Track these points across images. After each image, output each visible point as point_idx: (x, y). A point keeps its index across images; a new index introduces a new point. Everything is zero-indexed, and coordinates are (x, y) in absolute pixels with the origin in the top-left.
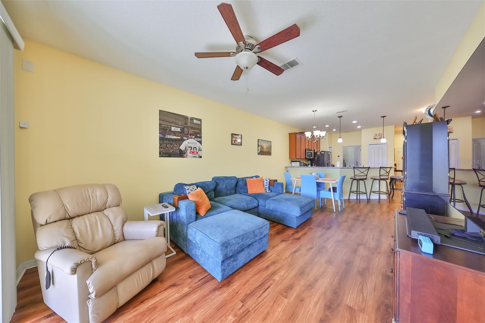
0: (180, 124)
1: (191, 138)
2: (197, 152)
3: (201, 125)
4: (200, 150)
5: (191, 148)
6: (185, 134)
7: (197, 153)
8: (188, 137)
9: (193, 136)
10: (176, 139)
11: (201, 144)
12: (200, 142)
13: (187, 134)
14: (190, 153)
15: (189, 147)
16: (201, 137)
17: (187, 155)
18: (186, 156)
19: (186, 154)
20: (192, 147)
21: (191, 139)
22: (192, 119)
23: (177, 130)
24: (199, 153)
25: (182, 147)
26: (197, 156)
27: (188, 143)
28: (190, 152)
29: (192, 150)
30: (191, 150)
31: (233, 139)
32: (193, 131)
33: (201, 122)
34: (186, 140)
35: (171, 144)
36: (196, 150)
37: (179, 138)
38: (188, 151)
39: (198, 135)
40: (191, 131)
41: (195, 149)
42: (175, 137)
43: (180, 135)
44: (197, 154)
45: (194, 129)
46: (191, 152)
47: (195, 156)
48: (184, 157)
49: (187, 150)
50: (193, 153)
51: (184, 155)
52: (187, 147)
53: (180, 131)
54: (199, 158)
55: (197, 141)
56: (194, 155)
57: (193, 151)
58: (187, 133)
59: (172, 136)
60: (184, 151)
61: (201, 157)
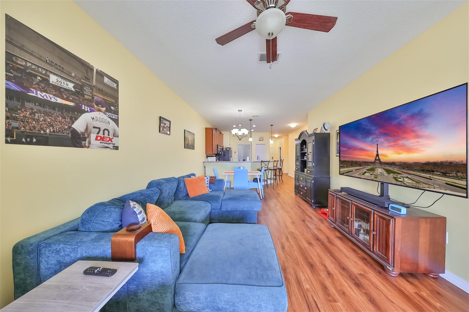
0: (73, 75)
1: (99, 110)
2: (109, 138)
3: (117, 91)
4: (115, 135)
5: (98, 130)
6: (87, 100)
7: (111, 140)
8: (93, 107)
9: (102, 107)
10: (61, 104)
11: (118, 125)
12: (116, 121)
13: (91, 101)
14: (96, 139)
15: (94, 127)
16: (116, 112)
17: (90, 143)
18: (87, 145)
19: (87, 140)
20: (99, 128)
21: (98, 113)
22: (101, 74)
23: (65, 86)
24: (115, 140)
25: (79, 125)
26: (111, 146)
27: (93, 119)
28: (97, 137)
29: (101, 134)
30: (98, 133)
31: (162, 125)
32: (102, 97)
33: (118, 86)
34: (87, 112)
35: (46, 114)
36: (109, 135)
37: (71, 104)
38: (92, 135)
39: (112, 108)
40: (99, 97)
41: (106, 132)
42: (60, 101)
43: (73, 98)
44: (110, 142)
45: (104, 95)
46: (99, 138)
47: (107, 145)
48: (82, 147)
49: (90, 133)
50: (102, 139)
51: (83, 142)
52: (90, 127)
53: (73, 89)
54: (113, 149)
55: (110, 118)
56: (104, 144)
57: (102, 136)
58: (91, 98)
59: (51, 96)
60: (83, 134)
61: (117, 148)
